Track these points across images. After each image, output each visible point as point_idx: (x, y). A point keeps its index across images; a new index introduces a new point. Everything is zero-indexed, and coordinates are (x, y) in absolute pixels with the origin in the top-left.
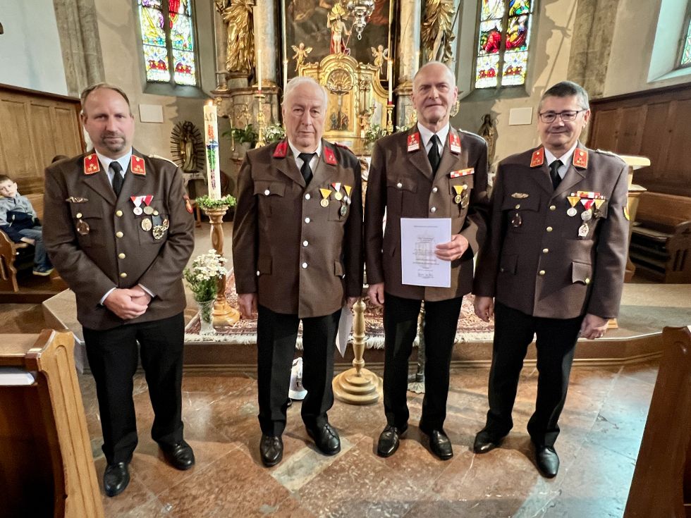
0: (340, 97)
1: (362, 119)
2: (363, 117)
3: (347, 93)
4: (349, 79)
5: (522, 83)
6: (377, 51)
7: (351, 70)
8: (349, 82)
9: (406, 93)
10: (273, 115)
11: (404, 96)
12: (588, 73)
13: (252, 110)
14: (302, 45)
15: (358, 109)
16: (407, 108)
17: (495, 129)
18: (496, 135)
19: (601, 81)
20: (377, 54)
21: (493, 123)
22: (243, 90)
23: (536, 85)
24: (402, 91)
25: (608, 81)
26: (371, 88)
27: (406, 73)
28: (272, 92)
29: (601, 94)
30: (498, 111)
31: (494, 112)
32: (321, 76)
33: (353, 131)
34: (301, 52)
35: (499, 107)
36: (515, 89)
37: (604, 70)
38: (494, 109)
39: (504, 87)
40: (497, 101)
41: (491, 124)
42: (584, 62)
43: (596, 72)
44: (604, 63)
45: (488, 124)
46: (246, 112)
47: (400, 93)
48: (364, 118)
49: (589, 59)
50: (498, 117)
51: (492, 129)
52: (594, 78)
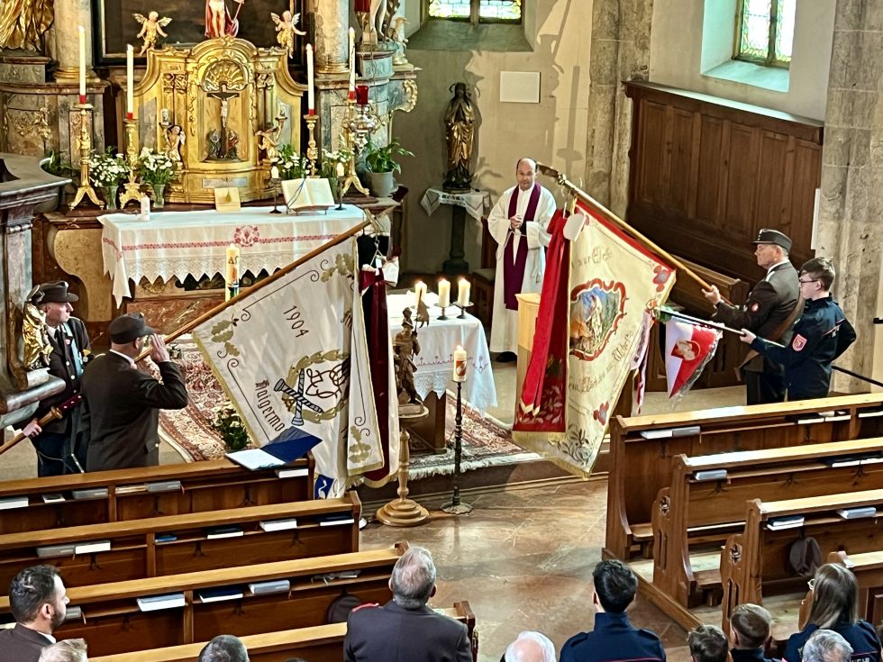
0: (224, 103)
1: (262, 137)
2: (263, 134)
3: (238, 95)
4: (242, 74)
5: (517, 16)
6: (282, 19)
7: (245, 61)
8: (240, 78)
9: (331, 87)
10: (97, 130)
11: (327, 91)
12: (623, 31)
13: (54, 122)
14: (153, 15)
15: (255, 121)
16: (334, 110)
17: (476, 108)
18: (478, 121)
19: (644, 47)
20: (282, 25)
21: (472, 98)
22: (37, 86)
23: (541, 33)
24: (326, 83)
25: (653, 46)
26: (274, 83)
27: (328, 51)
28: (95, 91)
29: (646, 67)
30: (477, 73)
31: (471, 73)
32: (190, 68)
33: (248, 160)
34: (152, 26)
35: (480, 64)
36: (507, 27)
37: (647, 28)
38: (470, 67)
39: (485, 21)
40: (475, 52)
41: (467, 100)
42: (616, 13)
43: (634, 34)
44: (646, 19)
45: (461, 101)
46: (43, 126)
47: (323, 87)
48: (267, 135)
49: (623, 8)
50: (479, 84)
51: (470, 109)
52: (632, 42)
